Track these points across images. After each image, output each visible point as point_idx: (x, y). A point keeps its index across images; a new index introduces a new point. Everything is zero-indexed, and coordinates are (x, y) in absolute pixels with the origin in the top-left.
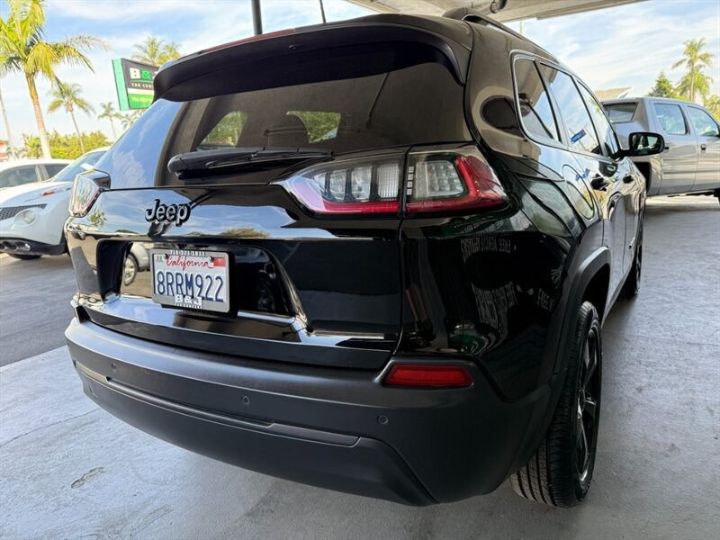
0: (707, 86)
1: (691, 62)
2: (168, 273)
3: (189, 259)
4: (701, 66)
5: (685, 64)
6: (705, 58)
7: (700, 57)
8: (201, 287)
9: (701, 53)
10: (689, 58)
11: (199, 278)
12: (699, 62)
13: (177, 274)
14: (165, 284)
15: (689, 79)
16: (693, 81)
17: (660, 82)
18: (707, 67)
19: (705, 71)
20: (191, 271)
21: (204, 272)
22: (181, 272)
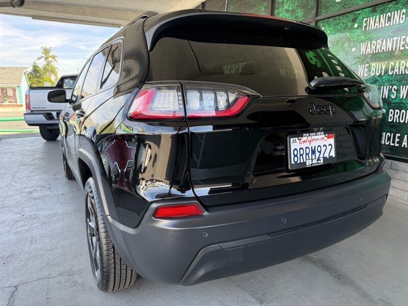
0: (56, 72)
1: (46, 58)
2: (300, 149)
3: (313, 137)
4: (51, 61)
5: (43, 59)
6: (53, 57)
7: (51, 57)
8: (320, 152)
9: (51, 54)
10: (45, 56)
11: (319, 147)
12: (50, 59)
13: (306, 148)
14: (298, 155)
15: (47, 67)
16: (50, 69)
17: (34, 67)
18: (55, 62)
19: (54, 64)
20: (314, 144)
21: (322, 143)
22: (308, 146)
